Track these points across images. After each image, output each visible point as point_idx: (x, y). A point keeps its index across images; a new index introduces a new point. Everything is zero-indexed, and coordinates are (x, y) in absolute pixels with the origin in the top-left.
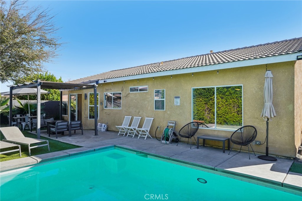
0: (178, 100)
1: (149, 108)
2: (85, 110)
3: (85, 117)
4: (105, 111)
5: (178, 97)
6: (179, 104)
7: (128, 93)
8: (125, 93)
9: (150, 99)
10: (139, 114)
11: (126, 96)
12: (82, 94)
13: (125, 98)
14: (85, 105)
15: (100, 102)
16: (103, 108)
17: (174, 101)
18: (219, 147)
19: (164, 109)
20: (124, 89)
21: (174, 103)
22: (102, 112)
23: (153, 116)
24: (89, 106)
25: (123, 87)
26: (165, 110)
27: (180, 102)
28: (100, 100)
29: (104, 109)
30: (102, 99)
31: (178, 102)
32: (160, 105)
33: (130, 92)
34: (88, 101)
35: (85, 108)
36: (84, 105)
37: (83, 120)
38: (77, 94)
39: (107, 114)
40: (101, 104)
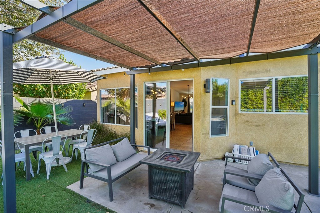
3: (203, 134)
15: (230, 98)
16: (236, 110)
24: (211, 107)
28: (230, 96)
29: (241, 114)
34: (210, 96)
37: (198, 140)
38: (169, 83)
39: (251, 124)
40: (234, 103)
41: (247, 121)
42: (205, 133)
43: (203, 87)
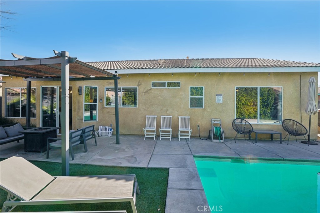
0: (221, 98)
1: (182, 106)
2: (79, 109)
3: (78, 120)
4: (108, 110)
5: (221, 95)
6: (221, 102)
7: (150, 88)
8: (144, 89)
9: (184, 96)
10: (168, 112)
11: (146, 92)
12: (72, 87)
13: (143, 94)
14: (79, 102)
15: (99, 98)
16: (103, 105)
17: (216, 99)
18: (261, 139)
19: (202, 107)
20: (143, 84)
21: (215, 101)
22: (102, 111)
23: (188, 115)
24: (84, 103)
25: (140, 81)
26: (204, 108)
27: (223, 99)
28: (99, 96)
29: (106, 108)
30: (102, 95)
31: (221, 100)
32: (197, 103)
33: (152, 88)
34: (83, 97)
35: (79, 106)
36: (77, 103)
37: (75, 123)
38: (59, 87)
39: (111, 113)
40: (101, 101)
41: (109, 112)
42: (79, 119)
43: (78, 91)
